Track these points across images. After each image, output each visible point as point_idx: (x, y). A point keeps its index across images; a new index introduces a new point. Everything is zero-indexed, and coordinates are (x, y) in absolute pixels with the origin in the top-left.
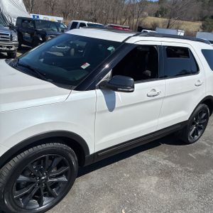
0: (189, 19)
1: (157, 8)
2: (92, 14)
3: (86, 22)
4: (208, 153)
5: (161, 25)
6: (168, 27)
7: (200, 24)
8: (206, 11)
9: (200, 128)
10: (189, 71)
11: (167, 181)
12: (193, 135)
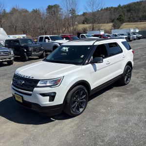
0: (104, 23)
1: (83, 18)
2: (43, 29)
3: (49, 36)
4: (135, 87)
5: (88, 29)
6: (93, 30)
7: (111, 24)
8: (113, 16)
9: (129, 77)
10: (115, 53)
11: (121, 98)
12: (126, 81)
